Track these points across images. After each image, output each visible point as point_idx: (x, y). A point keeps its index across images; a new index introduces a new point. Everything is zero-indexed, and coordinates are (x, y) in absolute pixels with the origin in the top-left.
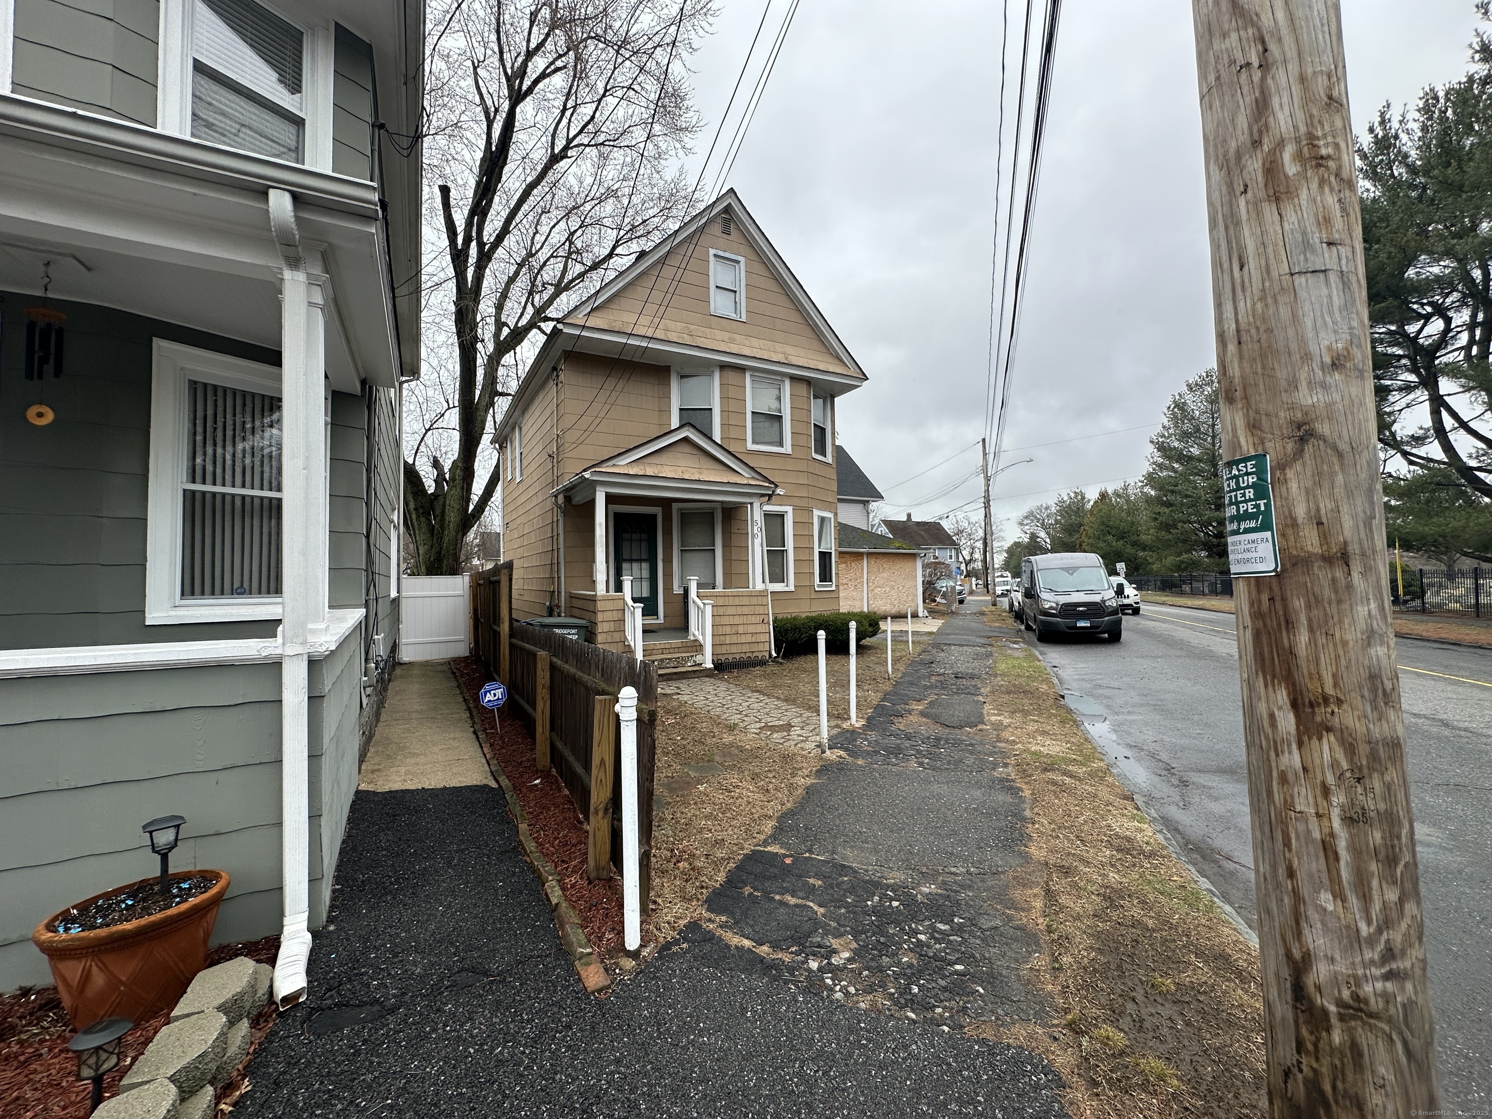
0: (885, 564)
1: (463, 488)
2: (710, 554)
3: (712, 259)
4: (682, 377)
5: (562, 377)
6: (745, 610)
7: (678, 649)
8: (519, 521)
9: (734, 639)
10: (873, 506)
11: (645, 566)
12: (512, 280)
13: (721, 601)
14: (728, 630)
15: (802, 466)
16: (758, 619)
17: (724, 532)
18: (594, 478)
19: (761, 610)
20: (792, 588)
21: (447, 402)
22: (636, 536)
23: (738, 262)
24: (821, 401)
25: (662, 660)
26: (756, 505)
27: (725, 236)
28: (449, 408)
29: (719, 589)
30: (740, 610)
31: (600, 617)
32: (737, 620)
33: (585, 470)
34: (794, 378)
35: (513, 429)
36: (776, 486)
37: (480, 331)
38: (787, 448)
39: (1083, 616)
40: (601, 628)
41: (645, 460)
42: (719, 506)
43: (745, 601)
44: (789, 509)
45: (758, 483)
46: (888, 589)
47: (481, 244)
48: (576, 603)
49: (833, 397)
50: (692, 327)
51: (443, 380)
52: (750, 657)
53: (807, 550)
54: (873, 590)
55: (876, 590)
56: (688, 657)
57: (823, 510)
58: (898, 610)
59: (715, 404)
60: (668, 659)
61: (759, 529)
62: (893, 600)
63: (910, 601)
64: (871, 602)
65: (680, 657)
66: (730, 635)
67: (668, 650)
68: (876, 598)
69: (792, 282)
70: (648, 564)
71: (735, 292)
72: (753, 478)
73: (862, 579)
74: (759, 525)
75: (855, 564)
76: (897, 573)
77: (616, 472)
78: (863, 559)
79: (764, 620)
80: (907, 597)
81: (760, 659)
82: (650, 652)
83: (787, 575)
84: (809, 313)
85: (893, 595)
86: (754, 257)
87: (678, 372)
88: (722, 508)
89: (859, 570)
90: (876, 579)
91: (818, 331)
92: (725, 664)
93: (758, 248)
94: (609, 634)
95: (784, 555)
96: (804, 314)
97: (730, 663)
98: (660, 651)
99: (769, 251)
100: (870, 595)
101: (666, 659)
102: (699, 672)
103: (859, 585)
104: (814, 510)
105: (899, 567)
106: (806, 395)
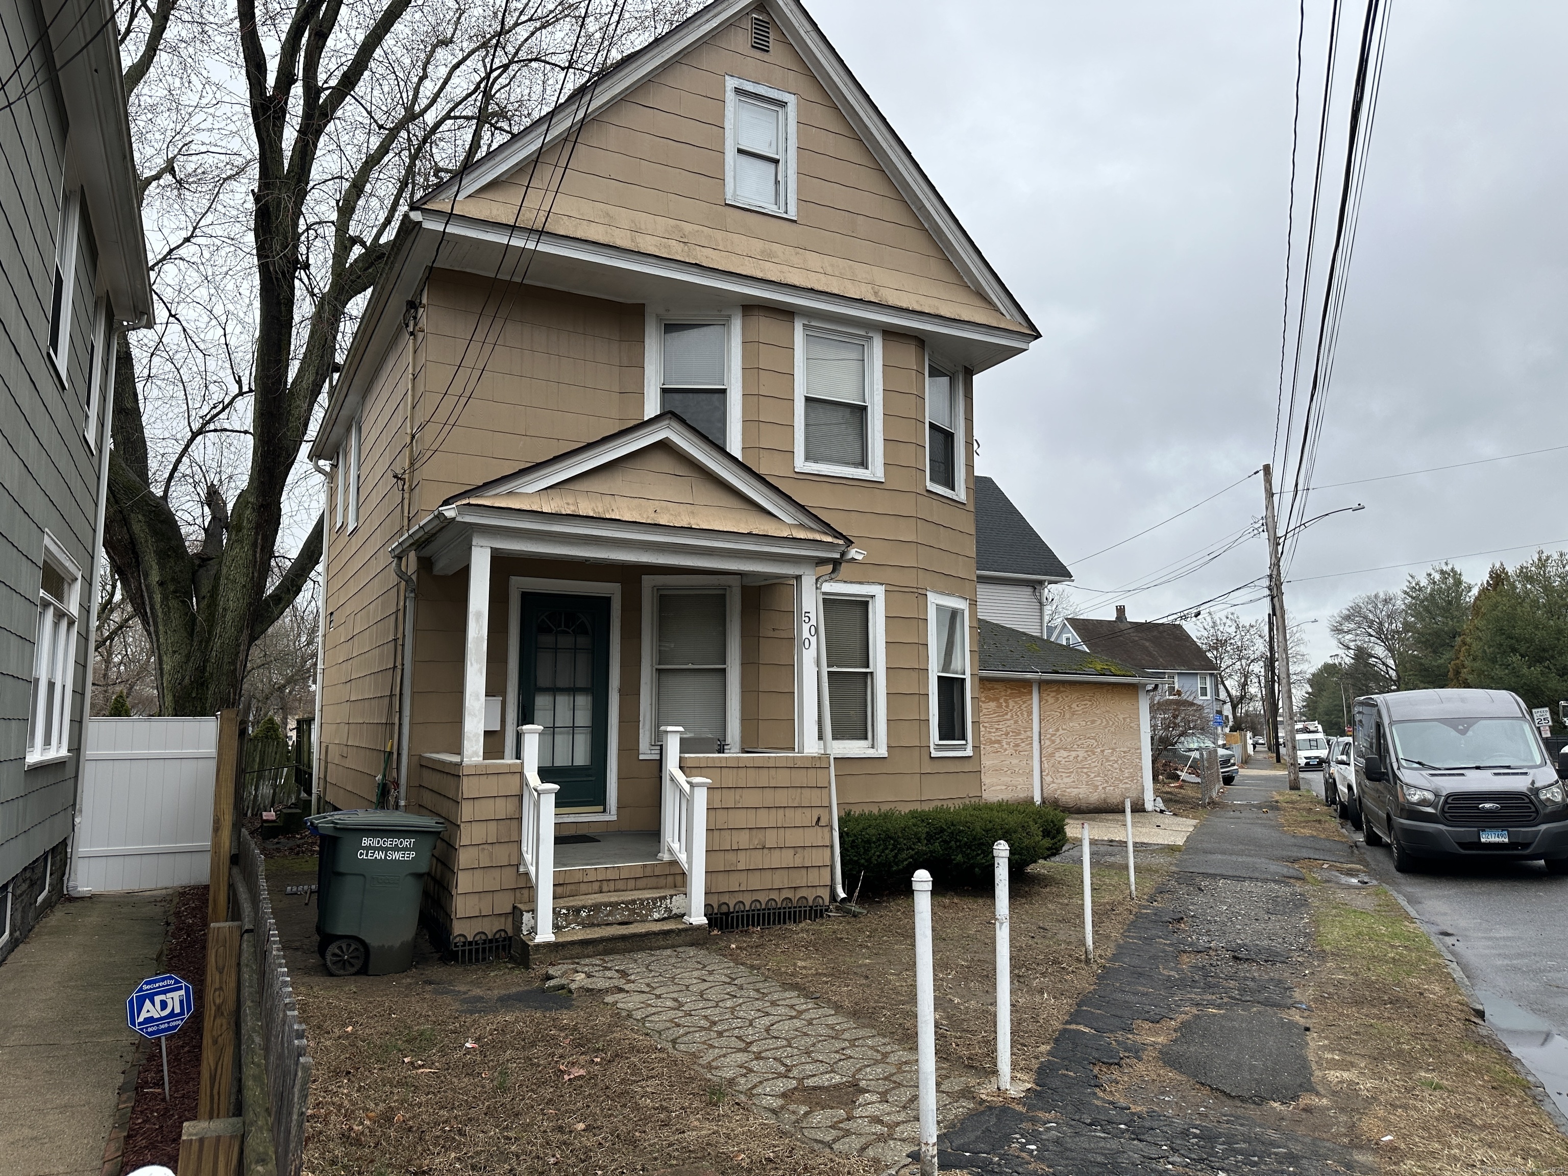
0: (1077, 703)
2: (711, 681)
3: (730, 97)
4: (670, 328)
5: (423, 322)
6: (782, 798)
7: (636, 881)
9: (758, 860)
10: (1052, 590)
11: (583, 701)
12: (373, 161)
13: (730, 779)
14: (743, 839)
15: (906, 506)
16: (808, 817)
17: (743, 636)
18: (468, 519)
19: (814, 798)
20: (882, 751)
21: (239, 382)
22: (565, 641)
23: (783, 104)
24: (945, 380)
25: (596, 907)
26: (808, 583)
27: (758, 54)
28: (241, 393)
29: (733, 753)
30: (770, 798)
31: (467, 811)
32: (764, 819)
33: (446, 502)
34: (891, 334)
35: (348, 430)
36: (849, 542)
37: (303, 249)
38: (876, 470)
39: (1492, 821)
40: (468, 835)
41: (576, 486)
42: (735, 582)
43: (782, 778)
44: (878, 591)
45: (811, 536)
46: (1082, 754)
47: (312, 92)
48: (430, 779)
49: (969, 373)
50: (688, 228)
51: (233, 342)
52: (790, 900)
53: (914, 674)
54: (1052, 755)
55: (1057, 754)
56: (654, 900)
57: (948, 595)
58: (1103, 796)
59: (733, 381)
60: (610, 904)
61: (813, 629)
62: (1093, 775)
63: (1127, 778)
64: (1048, 779)
65: (639, 899)
66: (748, 852)
67: (612, 884)
68: (1058, 772)
69: (890, 146)
70: (590, 698)
71: (777, 162)
72: (802, 526)
73: (1029, 733)
74: (813, 622)
75: (1016, 702)
76: (1099, 722)
77: (513, 507)
78: (1031, 693)
79: (819, 819)
80: (1120, 770)
81: (810, 903)
82: (573, 887)
83: (873, 725)
84: (924, 206)
85: (1093, 765)
86: (815, 96)
87: (659, 318)
88: (744, 588)
89: (1022, 714)
90: (1058, 733)
91: (941, 241)
92: (735, 914)
93: (822, 79)
94: (484, 849)
95: (866, 683)
96: (913, 207)
97: (745, 913)
98: (596, 886)
99: (846, 85)
100: (1046, 765)
101: (606, 905)
102: (677, 935)
103: (1023, 745)
104: (928, 593)
105: (1104, 709)
106: (915, 368)
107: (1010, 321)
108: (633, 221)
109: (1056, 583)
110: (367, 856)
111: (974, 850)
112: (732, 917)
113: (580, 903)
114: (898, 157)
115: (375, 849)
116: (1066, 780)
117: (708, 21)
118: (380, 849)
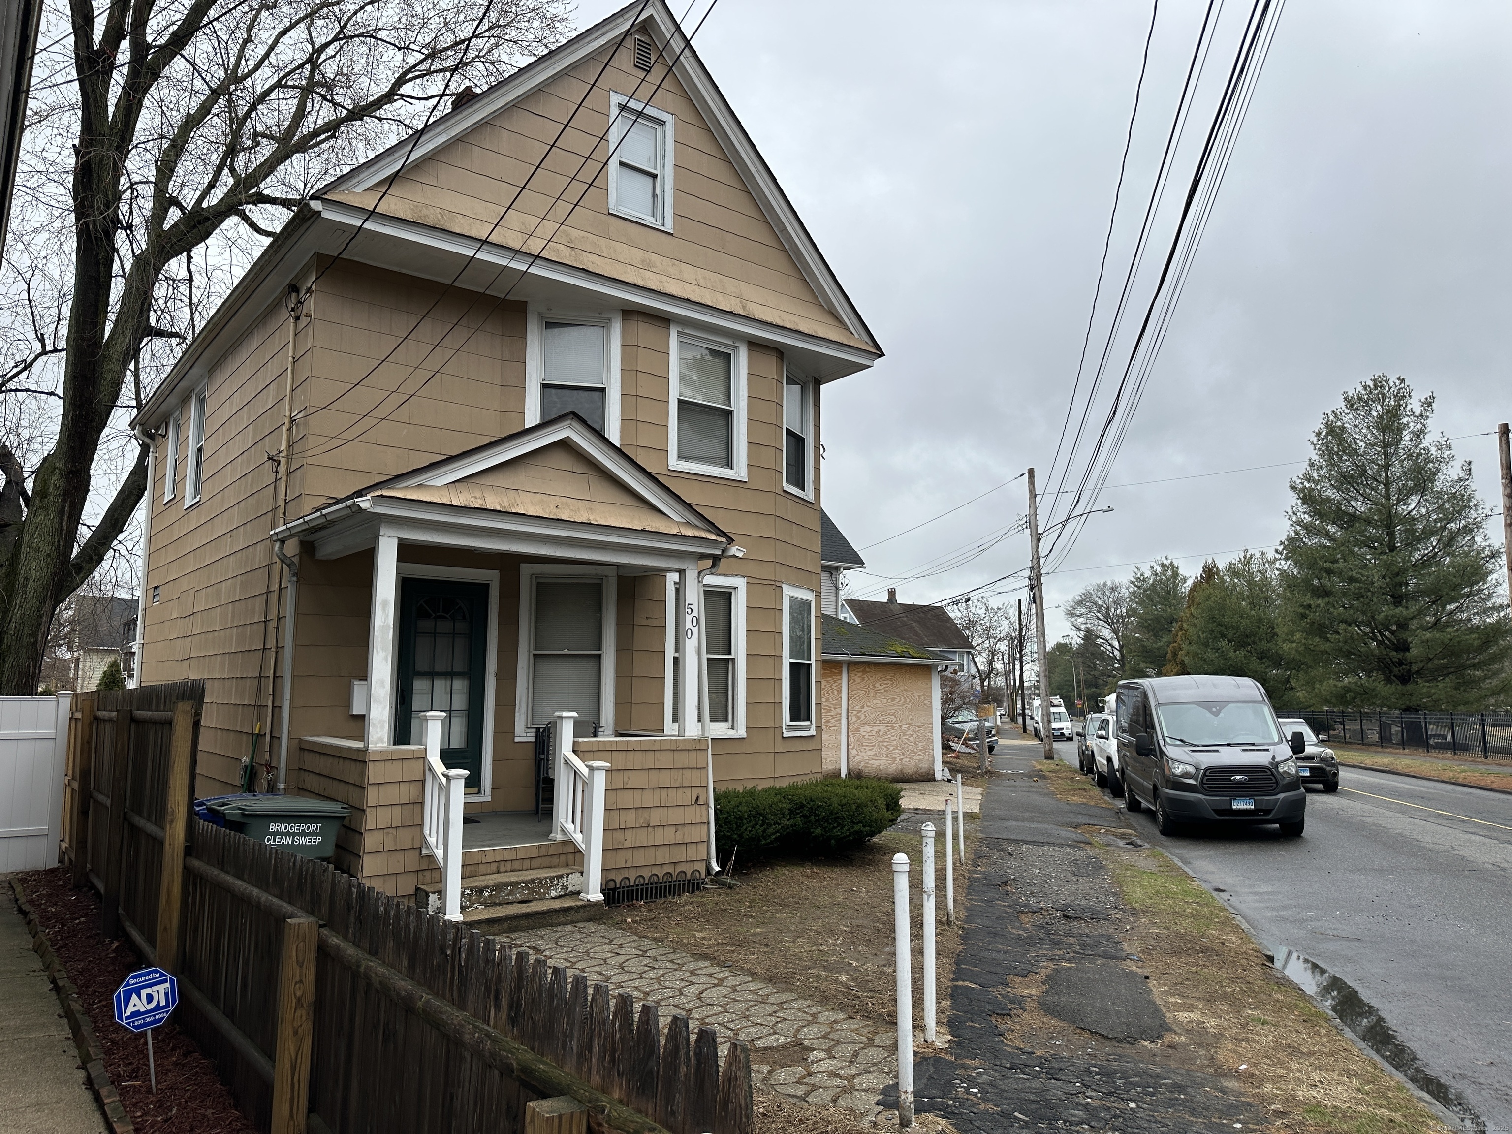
0: (880, 683)
1: (61, 513)
2: (591, 665)
3: (615, 112)
4: (550, 325)
5: (310, 305)
6: (665, 779)
7: (530, 863)
8: (184, 584)
9: (642, 838)
11: (460, 685)
13: (621, 761)
14: (629, 819)
15: (765, 505)
16: (688, 796)
17: (619, 624)
18: (379, 510)
19: (692, 778)
20: (742, 732)
21: (42, 340)
22: (444, 626)
23: (662, 123)
24: (797, 388)
25: (498, 887)
26: (691, 576)
27: (640, 73)
28: (44, 352)
29: (608, 737)
30: (655, 779)
31: (372, 796)
32: (650, 798)
33: (360, 493)
34: (755, 345)
35: (185, 401)
36: (731, 541)
37: (124, 208)
38: (740, 471)
39: (1241, 791)
40: (373, 820)
41: (483, 480)
42: (612, 573)
43: (666, 760)
44: (740, 583)
45: (697, 533)
46: (883, 728)
47: (140, 47)
48: (311, 762)
49: (818, 383)
50: (576, 234)
51: (35, 295)
52: (671, 874)
53: (771, 661)
54: (857, 730)
55: (862, 730)
56: (552, 879)
57: (799, 587)
58: (900, 767)
59: (612, 381)
60: (511, 884)
61: (695, 620)
62: (892, 748)
63: (921, 750)
64: (854, 752)
65: (537, 878)
66: (634, 830)
67: (509, 864)
68: (863, 745)
69: (758, 171)
70: (466, 683)
71: (654, 176)
72: (688, 524)
73: (838, 710)
74: (695, 613)
75: (828, 682)
76: (898, 699)
77: (424, 499)
78: (840, 673)
79: (698, 798)
80: (915, 743)
81: (689, 877)
82: (472, 868)
83: (733, 708)
84: (786, 229)
85: (892, 738)
86: (690, 117)
87: (541, 317)
88: (619, 577)
89: (833, 693)
90: (863, 710)
91: (800, 262)
92: (621, 890)
93: (698, 102)
94: (388, 833)
95: (728, 669)
96: (775, 229)
97: (630, 889)
98: (494, 867)
99: (720, 110)
100: (852, 740)
101: (507, 885)
102: (576, 911)
103: (833, 721)
104: (783, 586)
105: (902, 688)
106: (775, 377)
107: (858, 340)
108: (523, 224)
109: (849, 569)
110: (274, 841)
111: (830, 824)
112: (619, 893)
113: (483, 884)
114: (765, 181)
115: (282, 834)
116: (869, 753)
117: (596, 38)
118: (288, 834)
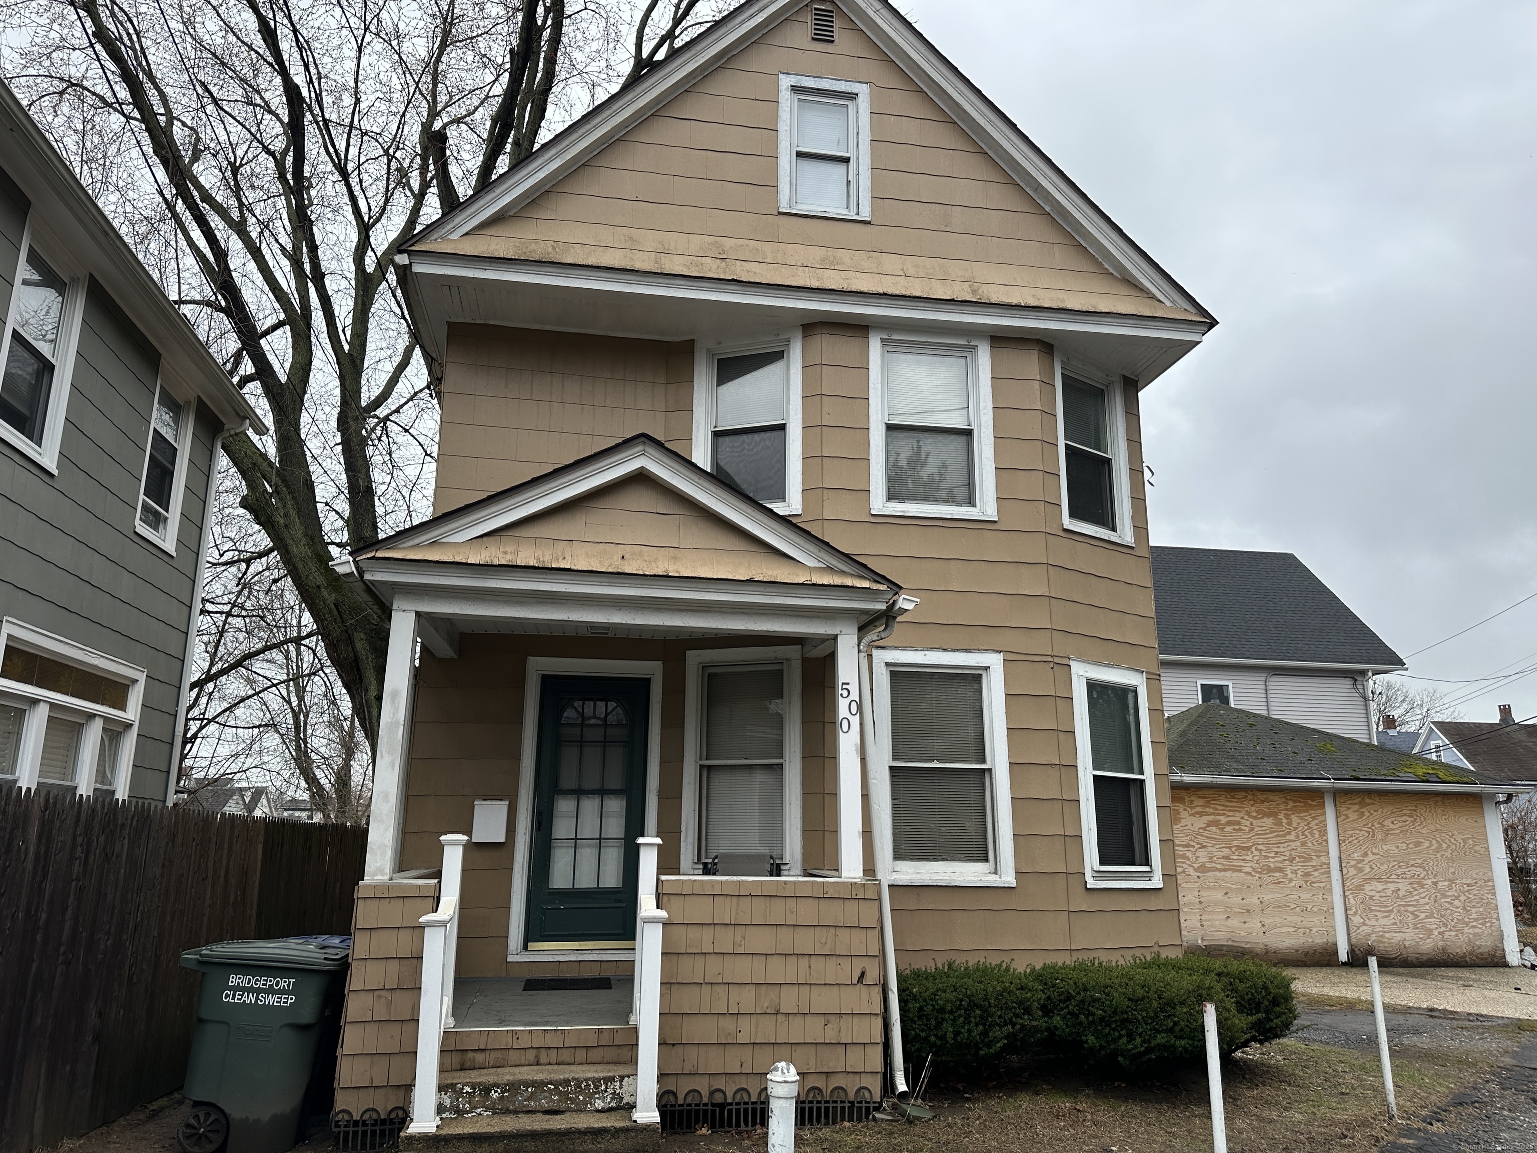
0: (1391, 820)
2: (770, 778)
3: (786, 97)
4: (722, 362)
9: (770, 1029)
10: (1377, 682)
11: (614, 806)
14: (746, 999)
16: (846, 971)
17: (805, 722)
19: (857, 942)
20: (1008, 878)
23: (853, 96)
25: (513, 1087)
26: (847, 648)
27: (820, 46)
29: (792, 877)
30: (786, 941)
31: (361, 945)
32: (777, 971)
34: (1001, 338)
38: (986, 507)
40: (361, 977)
42: (795, 655)
43: (805, 912)
44: (994, 661)
45: (838, 580)
46: (1404, 887)
49: (1131, 387)
50: (728, 243)
52: (820, 1090)
53: (1054, 773)
54: (1359, 888)
55: (1367, 887)
56: (597, 1081)
57: (1108, 666)
58: (1441, 943)
60: (533, 1084)
61: (854, 705)
62: (1422, 916)
63: (1476, 920)
64: (1357, 920)
65: (574, 1079)
66: (754, 1018)
67: (553, 1054)
68: (1371, 911)
69: (990, 122)
70: (624, 802)
71: (846, 160)
72: (830, 569)
73: (1323, 859)
74: (855, 696)
75: (1301, 818)
76: (1427, 844)
77: (430, 558)
78: (1322, 806)
79: (863, 974)
80: (1464, 908)
81: (851, 1096)
82: (498, 1054)
83: (994, 842)
84: (1040, 184)
85: (1422, 901)
86: (893, 81)
87: (711, 354)
88: (805, 661)
89: (1312, 834)
90: (1367, 860)
91: (1069, 224)
92: (734, 1107)
93: (901, 61)
94: (380, 997)
95: (984, 784)
96: (1028, 190)
97: (750, 1106)
98: (531, 1055)
99: (928, 61)
100: (1352, 901)
101: (527, 1084)
102: (613, 1136)
103: (1316, 874)
104: (1072, 663)
105: (1433, 827)
106: (1038, 377)
107: (1171, 306)
108: (660, 243)
109: (1385, 672)
110: (233, 998)
112: (730, 1111)
113: (491, 1079)
114: (1001, 132)
115: (244, 990)
116: (1383, 922)
117: (752, 17)
118: (251, 990)
